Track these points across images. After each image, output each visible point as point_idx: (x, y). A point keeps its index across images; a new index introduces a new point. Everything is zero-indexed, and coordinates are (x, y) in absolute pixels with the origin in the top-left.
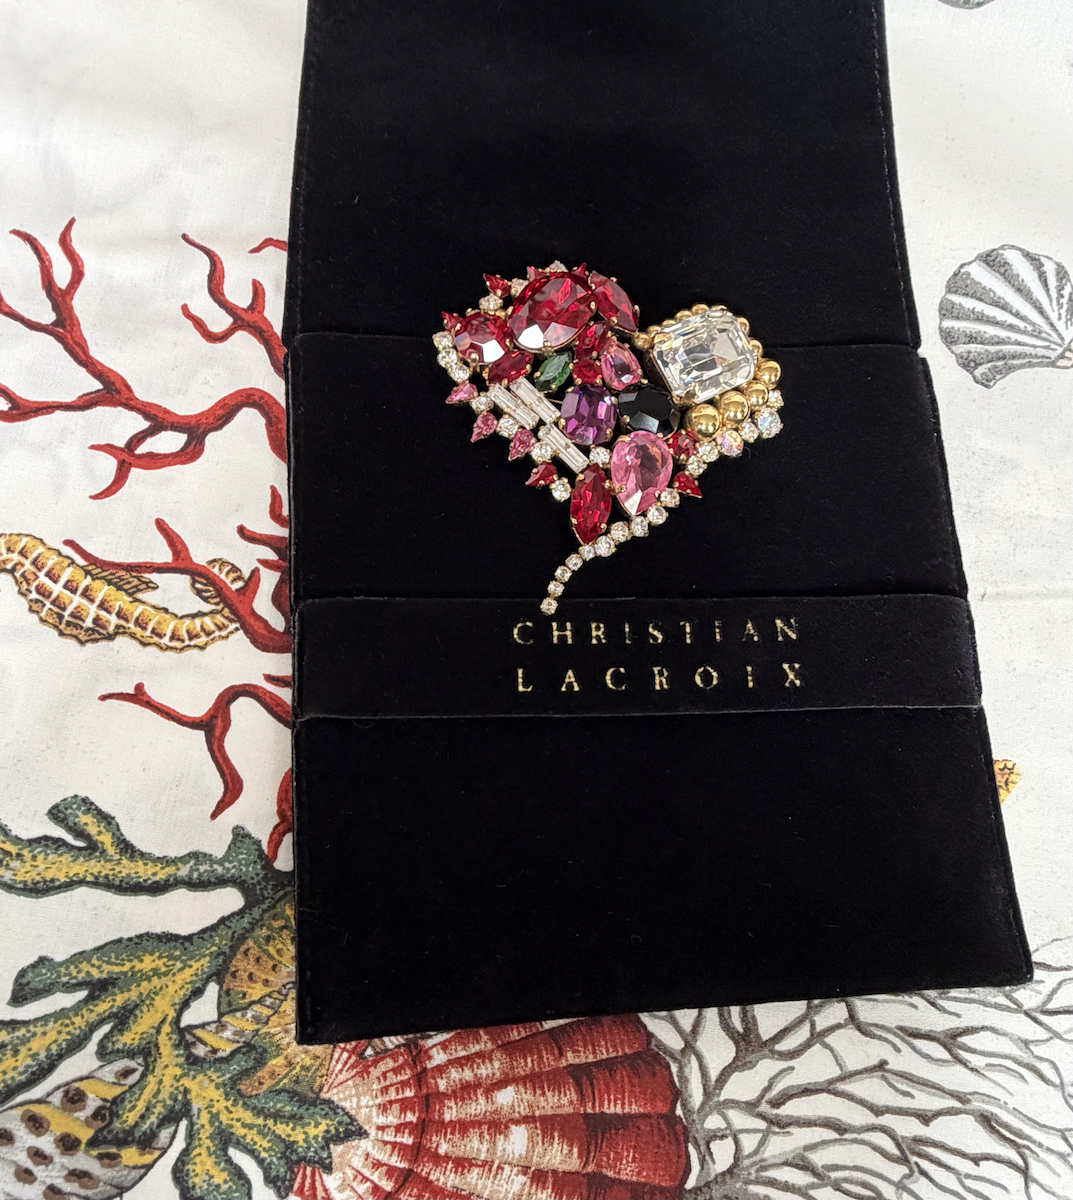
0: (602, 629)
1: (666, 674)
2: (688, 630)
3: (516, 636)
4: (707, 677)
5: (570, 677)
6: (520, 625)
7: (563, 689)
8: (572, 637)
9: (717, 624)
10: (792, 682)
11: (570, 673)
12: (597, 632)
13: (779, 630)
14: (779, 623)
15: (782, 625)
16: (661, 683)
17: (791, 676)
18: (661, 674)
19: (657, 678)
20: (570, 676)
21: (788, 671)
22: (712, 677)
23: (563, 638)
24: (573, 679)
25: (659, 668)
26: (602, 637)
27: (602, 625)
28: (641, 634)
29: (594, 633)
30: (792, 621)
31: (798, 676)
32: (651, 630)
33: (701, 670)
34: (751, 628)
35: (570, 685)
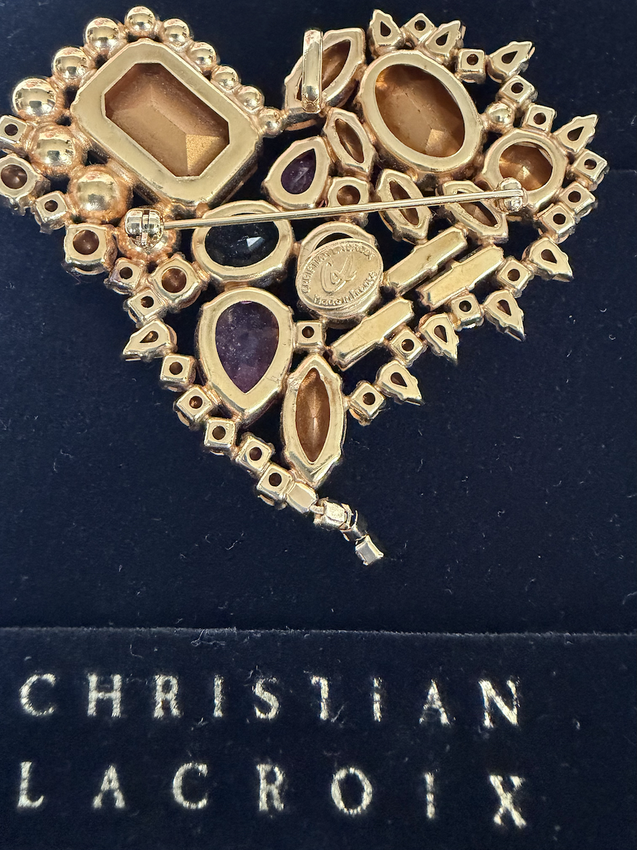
0: (175, 689)
1: (279, 778)
2: (325, 693)
3: (24, 701)
4: (352, 791)
5: (110, 782)
6: (34, 678)
7: (97, 802)
8: (122, 702)
9: (376, 684)
10: (507, 817)
11: (112, 773)
12: (166, 695)
13: (486, 704)
14: (486, 687)
15: (493, 693)
16: (269, 796)
17: (506, 801)
18: (271, 777)
19: (263, 784)
20: (111, 779)
21: (500, 790)
22: (362, 790)
23: (104, 706)
24: (115, 784)
25: (268, 768)
26: (173, 703)
27: (174, 682)
28: (239, 699)
29: (159, 696)
30: (511, 684)
31: (515, 803)
32: (258, 690)
33: (341, 775)
34: (436, 696)
35: (109, 797)
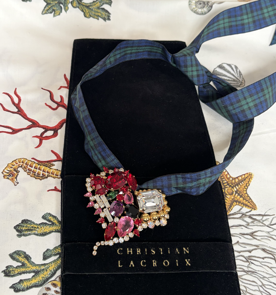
0: (140, 250)
1: (156, 262)
2: (161, 250)
3: (118, 252)
4: (166, 263)
6: (119, 249)
7: (130, 266)
8: (132, 252)
9: (169, 249)
10: (188, 265)
11: (132, 262)
12: (139, 251)
13: (184, 251)
14: (184, 249)
16: (155, 264)
17: (188, 263)
18: (155, 262)
20: (132, 263)
21: (187, 261)
22: (168, 263)
23: (130, 253)
24: (132, 264)
25: (154, 261)
26: (140, 252)
27: (140, 249)
28: (149, 252)
29: (138, 251)
30: (187, 248)
31: (189, 263)
32: (152, 251)
33: (165, 261)
34: (177, 250)
35: (132, 265)
